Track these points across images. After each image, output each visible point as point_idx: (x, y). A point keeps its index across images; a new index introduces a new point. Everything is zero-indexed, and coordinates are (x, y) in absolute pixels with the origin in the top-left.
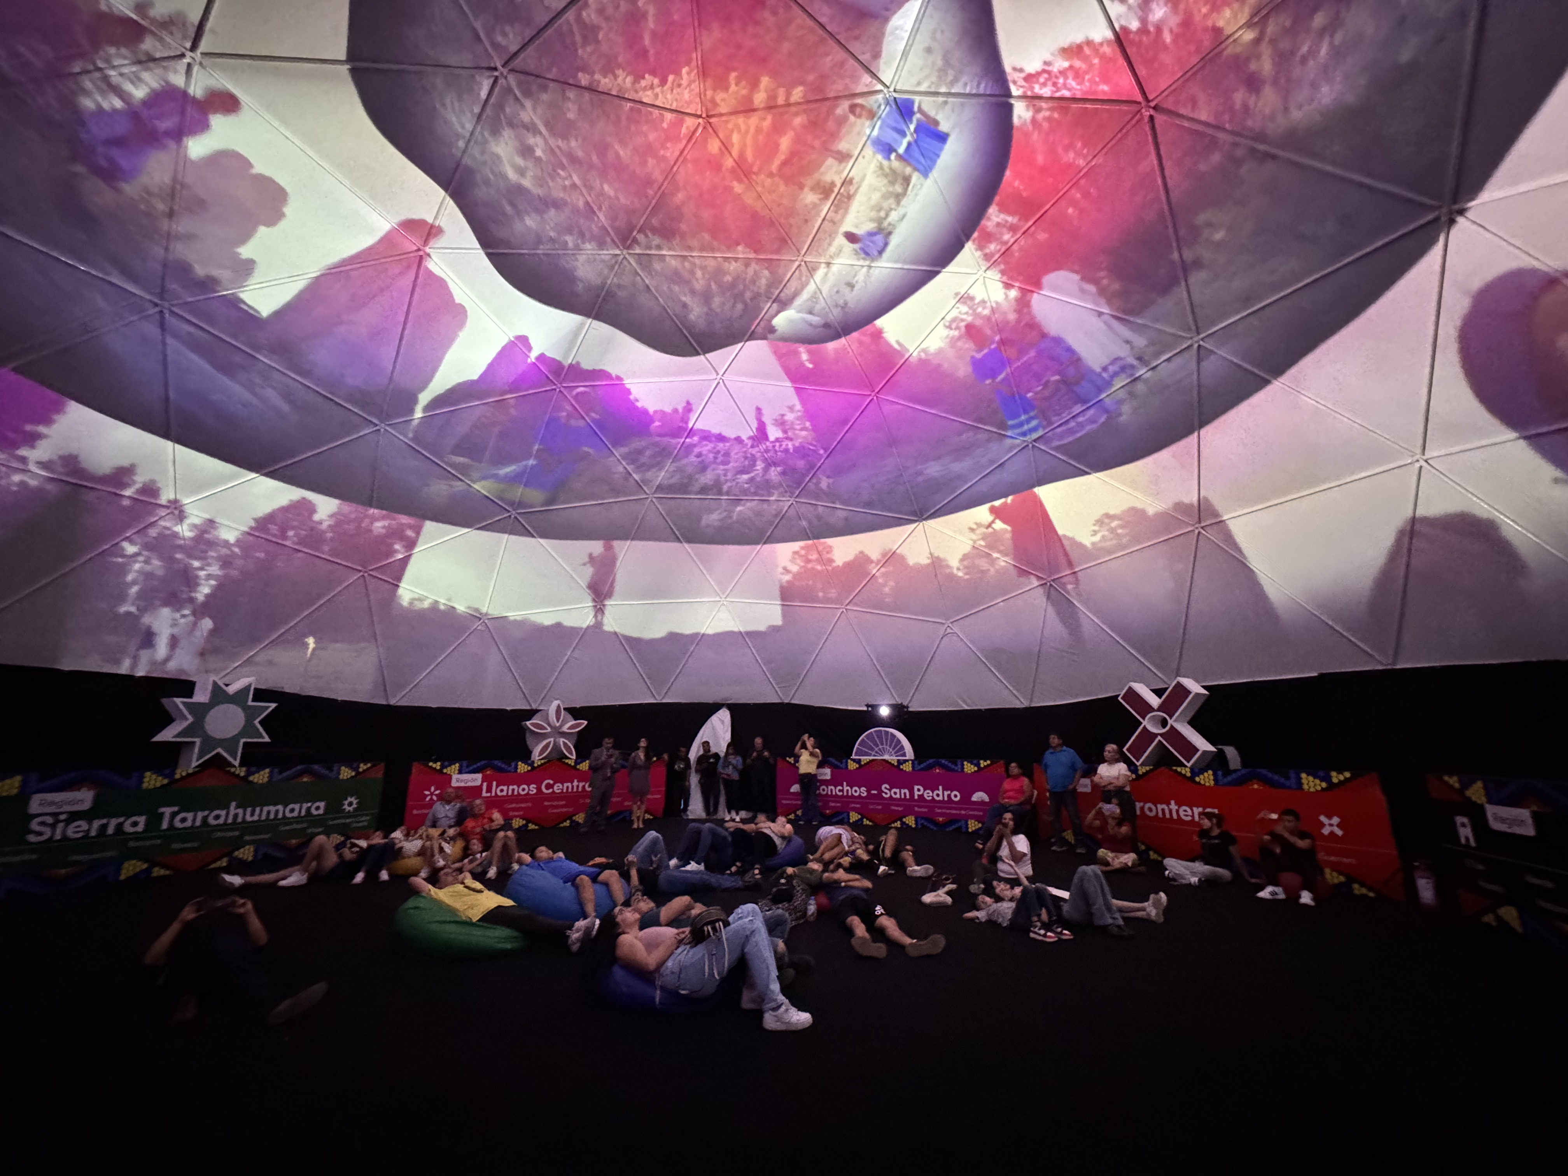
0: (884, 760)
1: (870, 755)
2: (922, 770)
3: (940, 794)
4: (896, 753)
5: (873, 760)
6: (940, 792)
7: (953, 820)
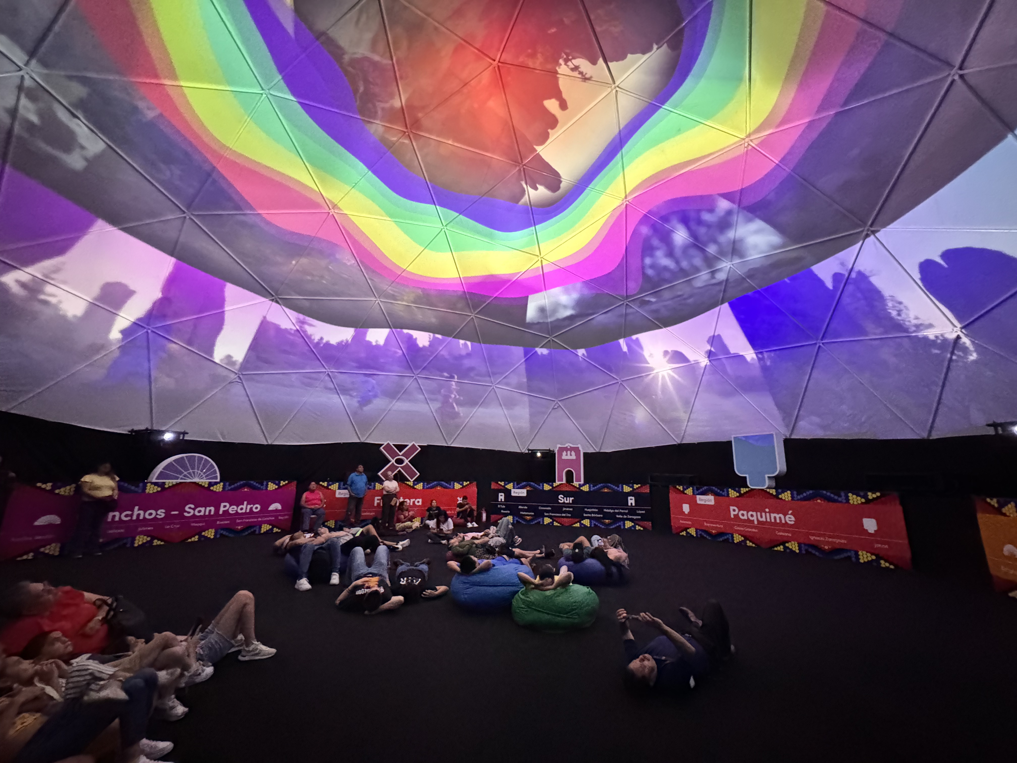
0: (195, 483)
1: (177, 478)
2: (231, 490)
3: (245, 508)
4: (206, 476)
5: (181, 483)
6: (244, 507)
7: (249, 526)
